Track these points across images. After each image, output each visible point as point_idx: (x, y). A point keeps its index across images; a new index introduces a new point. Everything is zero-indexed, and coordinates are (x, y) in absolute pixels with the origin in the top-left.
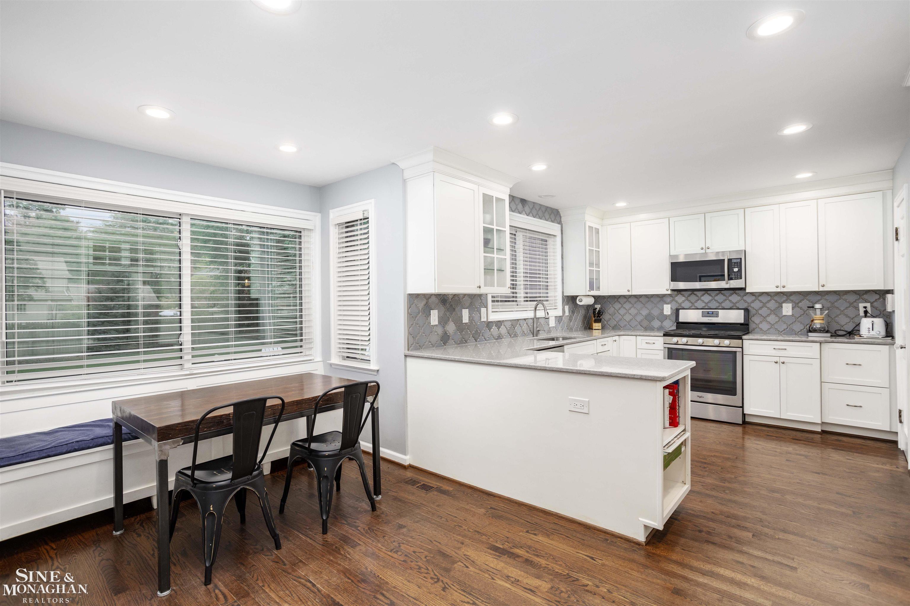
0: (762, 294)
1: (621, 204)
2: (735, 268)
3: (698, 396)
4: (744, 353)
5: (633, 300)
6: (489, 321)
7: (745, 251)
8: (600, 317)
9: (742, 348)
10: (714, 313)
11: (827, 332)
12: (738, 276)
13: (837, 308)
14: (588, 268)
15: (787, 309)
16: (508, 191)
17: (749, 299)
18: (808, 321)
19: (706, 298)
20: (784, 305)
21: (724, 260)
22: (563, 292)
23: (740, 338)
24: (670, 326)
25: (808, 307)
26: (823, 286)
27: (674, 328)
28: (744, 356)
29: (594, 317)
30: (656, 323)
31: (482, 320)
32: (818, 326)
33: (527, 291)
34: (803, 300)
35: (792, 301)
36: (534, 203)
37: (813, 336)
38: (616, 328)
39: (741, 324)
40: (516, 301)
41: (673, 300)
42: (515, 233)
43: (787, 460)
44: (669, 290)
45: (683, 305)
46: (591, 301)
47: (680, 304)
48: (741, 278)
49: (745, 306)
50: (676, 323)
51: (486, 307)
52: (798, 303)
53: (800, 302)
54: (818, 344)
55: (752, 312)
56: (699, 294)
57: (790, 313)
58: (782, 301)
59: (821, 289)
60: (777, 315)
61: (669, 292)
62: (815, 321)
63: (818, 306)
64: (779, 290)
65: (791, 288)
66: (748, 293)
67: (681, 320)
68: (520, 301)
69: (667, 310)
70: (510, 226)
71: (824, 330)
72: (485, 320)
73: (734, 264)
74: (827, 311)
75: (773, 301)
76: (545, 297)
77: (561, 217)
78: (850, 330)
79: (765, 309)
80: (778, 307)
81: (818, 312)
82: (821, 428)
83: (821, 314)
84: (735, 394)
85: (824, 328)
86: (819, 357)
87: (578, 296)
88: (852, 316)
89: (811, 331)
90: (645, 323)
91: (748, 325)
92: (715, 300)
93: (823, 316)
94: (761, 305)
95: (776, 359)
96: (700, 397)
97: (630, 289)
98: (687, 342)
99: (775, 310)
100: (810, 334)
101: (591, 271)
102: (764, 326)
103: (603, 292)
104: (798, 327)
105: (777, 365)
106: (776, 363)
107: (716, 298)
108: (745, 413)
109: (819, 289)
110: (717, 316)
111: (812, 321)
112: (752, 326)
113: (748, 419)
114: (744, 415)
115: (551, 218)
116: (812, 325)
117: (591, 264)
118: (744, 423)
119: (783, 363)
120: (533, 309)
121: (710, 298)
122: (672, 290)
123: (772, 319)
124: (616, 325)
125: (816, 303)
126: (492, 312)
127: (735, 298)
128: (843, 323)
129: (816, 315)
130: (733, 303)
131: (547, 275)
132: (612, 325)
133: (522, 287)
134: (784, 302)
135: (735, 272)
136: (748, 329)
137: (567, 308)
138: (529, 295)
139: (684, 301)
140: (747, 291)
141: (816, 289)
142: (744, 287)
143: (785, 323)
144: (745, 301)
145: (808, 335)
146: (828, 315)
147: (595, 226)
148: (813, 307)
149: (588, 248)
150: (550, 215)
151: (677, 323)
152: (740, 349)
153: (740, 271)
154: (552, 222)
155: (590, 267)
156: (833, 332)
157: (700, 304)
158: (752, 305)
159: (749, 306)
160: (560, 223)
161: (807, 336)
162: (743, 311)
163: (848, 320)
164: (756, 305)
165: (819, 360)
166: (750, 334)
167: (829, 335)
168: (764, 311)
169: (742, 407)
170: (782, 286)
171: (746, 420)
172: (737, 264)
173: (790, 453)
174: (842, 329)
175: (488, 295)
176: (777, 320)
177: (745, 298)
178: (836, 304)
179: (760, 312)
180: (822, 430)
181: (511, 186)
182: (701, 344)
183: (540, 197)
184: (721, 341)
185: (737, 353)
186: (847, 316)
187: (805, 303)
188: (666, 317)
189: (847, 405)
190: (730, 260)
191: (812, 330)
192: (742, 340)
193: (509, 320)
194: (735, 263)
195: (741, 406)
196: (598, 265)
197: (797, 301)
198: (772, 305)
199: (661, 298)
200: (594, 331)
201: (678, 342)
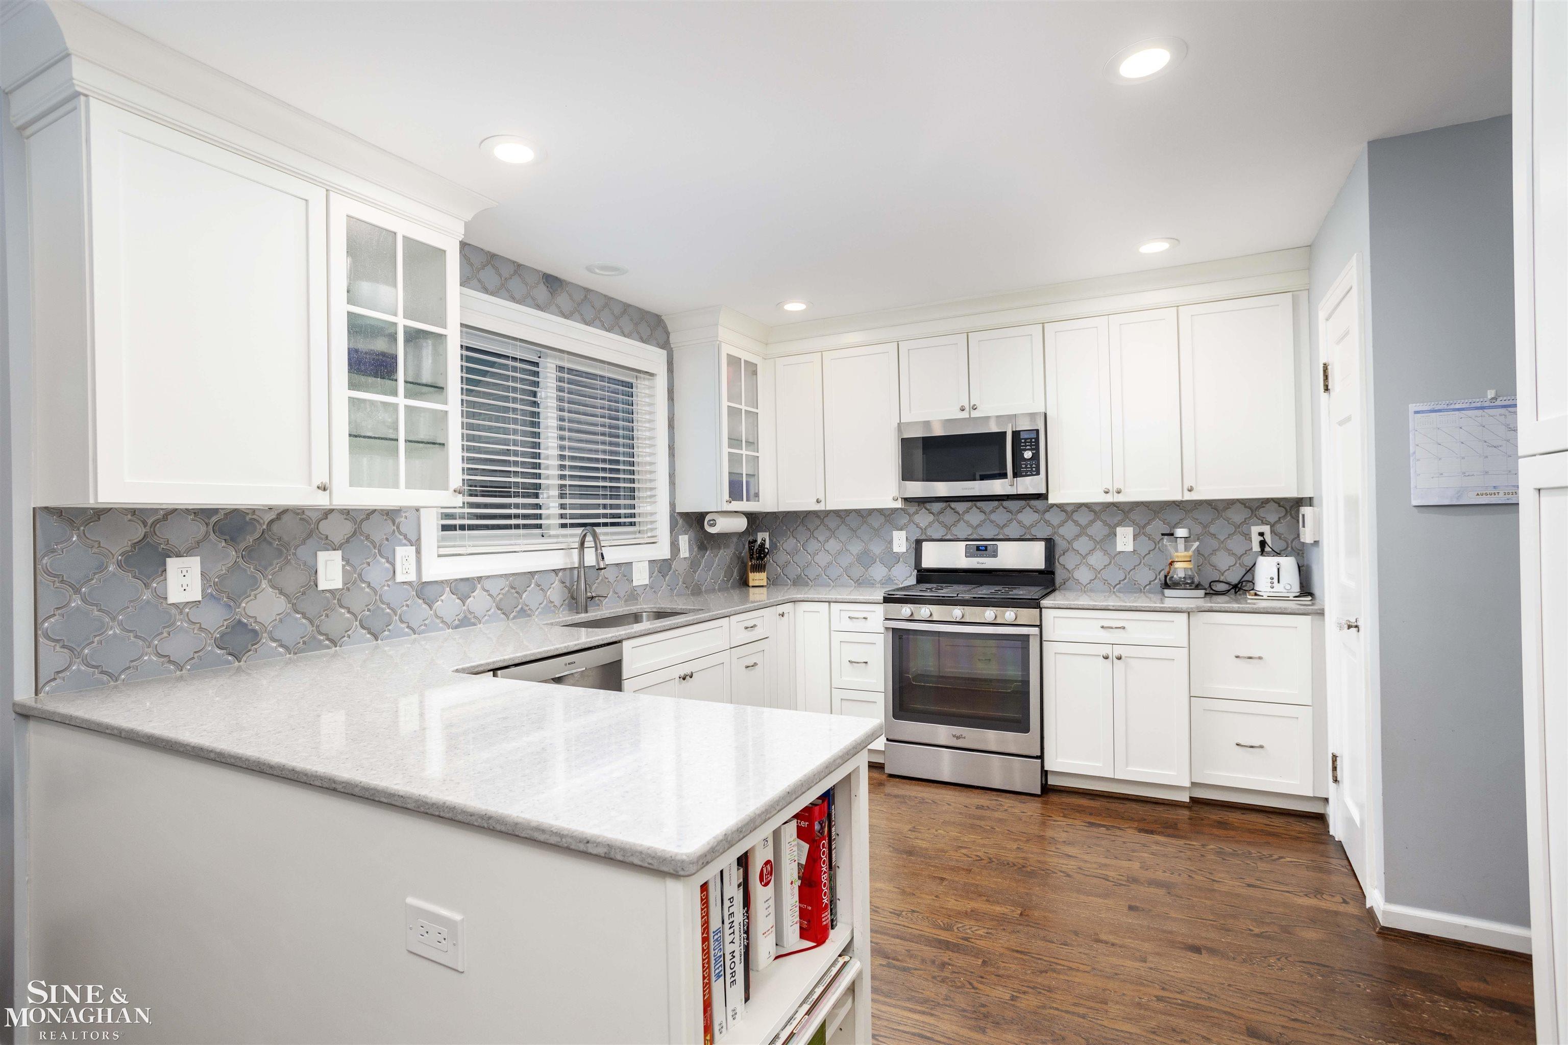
0: (1079, 508)
1: (795, 307)
2: (1025, 450)
3: (954, 736)
4: (1044, 638)
5: (832, 523)
6: (425, 579)
7: (1045, 414)
8: (762, 559)
9: (1040, 626)
10: (989, 548)
11: (1198, 587)
12: (1031, 468)
13: (1214, 536)
14: (726, 450)
15: (1125, 539)
16: (459, 233)
17: (1054, 518)
18: (1162, 565)
19: (974, 516)
20: (1119, 530)
21: (1005, 433)
22: (673, 505)
23: (1035, 604)
24: (906, 577)
25: (1163, 535)
26: (1191, 490)
27: (913, 581)
28: (1044, 643)
29: (751, 559)
30: (878, 572)
31: (400, 578)
32: (1181, 574)
33: (563, 501)
34: (1153, 519)
35: (1134, 523)
36: (587, 290)
37: (1175, 598)
38: (799, 582)
39: (1040, 572)
40: (539, 526)
41: (911, 521)
42: (534, 358)
43: (1131, 908)
44: (900, 500)
45: (931, 533)
46: (741, 524)
47: (924, 530)
48: (1038, 473)
49: (1046, 532)
50: (916, 571)
51: (417, 544)
52: (1144, 527)
53: (1148, 523)
54: (1185, 616)
55: (1061, 544)
56: (960, 507)
57: (1130, 548)
58: (1116, 522)
59: (1188, 497)
60: (1106, 552)
61: (899, 505)
62: (1177, 565)
63: (1181, 532)
64: (1109, 499)
65: (1134, 494)
66: (1053, 505)
67: (927, 563)
68: (549, 527)
69: (900, 542)
70: (462, 325)
71: (1193, 583)
72: (412, 577)
73: (1025, 442)
74: (1197, 544)
75: (1099, 524)
76: (626, 516)
77: (668, 334)
78: (1234, 580)
79: (1084, 539)
80: (1109, 535)
81: (1181, 544)
82: (1190, 793)
83: (1186, 549)
84: (1026, 730)
85: (1192, 578)
86: (1186, 645)
87: (707, 513)
88: (1239, 552)
89: (1166, 585)
90: (857, 571)
91: (1053, 573)
92: (992, 522)
93: (1190, 553)
94: (1076, 530)
95: (1107, 650)
96: (958, 738)
97: (822, 498)
98: (931, 615)
99: (1102, 541)
100: (1167, 592)
101: (734, 459)
102: (1083, 575)
103: (766, 503)
104: (1144, 576)
105: (1108, 663)
106: (1106, 658)
107: (993, 517)
108: (1046, 769)
109: (1183, 496)
110: (995, 555)
111: (1171, 564)
112: (1060, 576)
113: (1052, 781)
114: (1045, 773)
115: (638, 333)
116: (1171, 572)
117: (734, 441)
118: (1047, 789)
119: (1119, 658)
120: (577, 545)
121: (982, 517)
122: (906, 500)
123: (1097, 559)
124: (799, 577)
125: (1176, 526)
126: (439, 556)
127: (1028, 517)
128: (1223, 567)
129: (1177, 551)
130: (1024, 526)
131: (632, 464)
132: (792, 576)
133: (555, 492)
134: (1119, 524)
135: (1026, 460)
136: (1053, 582)
137: (684, 541)
138: (568, 511)
139: (930, 524)
140: (1052, 500)
141: (1177, 497)
142: (1044, 491)
143: (1120, 567)
144: (1048, 523)
145: (1163, 594)
146: (1198, 551)
147: (744, 356)
148: (1172, 535)
149: (725, 403)
150: (636, 324)
151: (918, 571)
152: (1036, 630)
153: (1036, 457)
154: (642, 340)
155: (730, 446)
156: (1207, 586)
157: (962, 530)
158: (1062, 531)
159: (1055, 533)
160: (665, 345)
161: (1159, 596)
162: (1043, 543)
163: (1231, 560)
164: (1068, 530)
165: (1186, 650)
166: (1057, 593)
167: (1201, 593)
168: (1082, 545)
169: (1041, 757)
170: (1115, 489)
171: (1049, 783)
172: (1031, 442)
173: (1135, 880)
174: (1222, 578)
175: (422, 510)
176: (1107, 563)
177: (1048, 516)
178: (1213, 529)
179: (1076, 545)
180: (1191, 798)
181: (469, 217)
182: (958, 620)
183: (589, 269)
184: (998, 614)
185: (1031, 639)
186: (1231, 553)
187: (1156, 527)
188: (897, 557)
189: (1237, 745)
190: (1016, 434)
191: (1168, 584)
192: (1041, 609)
193: (501, 576)
194: (1026, 439)
195: (1039, 754)
196: (752, 444)
197: (1142, 523)
198: (1098, 529)
199: (887, 515)
200: (751, 590)
201: (912, 614)
